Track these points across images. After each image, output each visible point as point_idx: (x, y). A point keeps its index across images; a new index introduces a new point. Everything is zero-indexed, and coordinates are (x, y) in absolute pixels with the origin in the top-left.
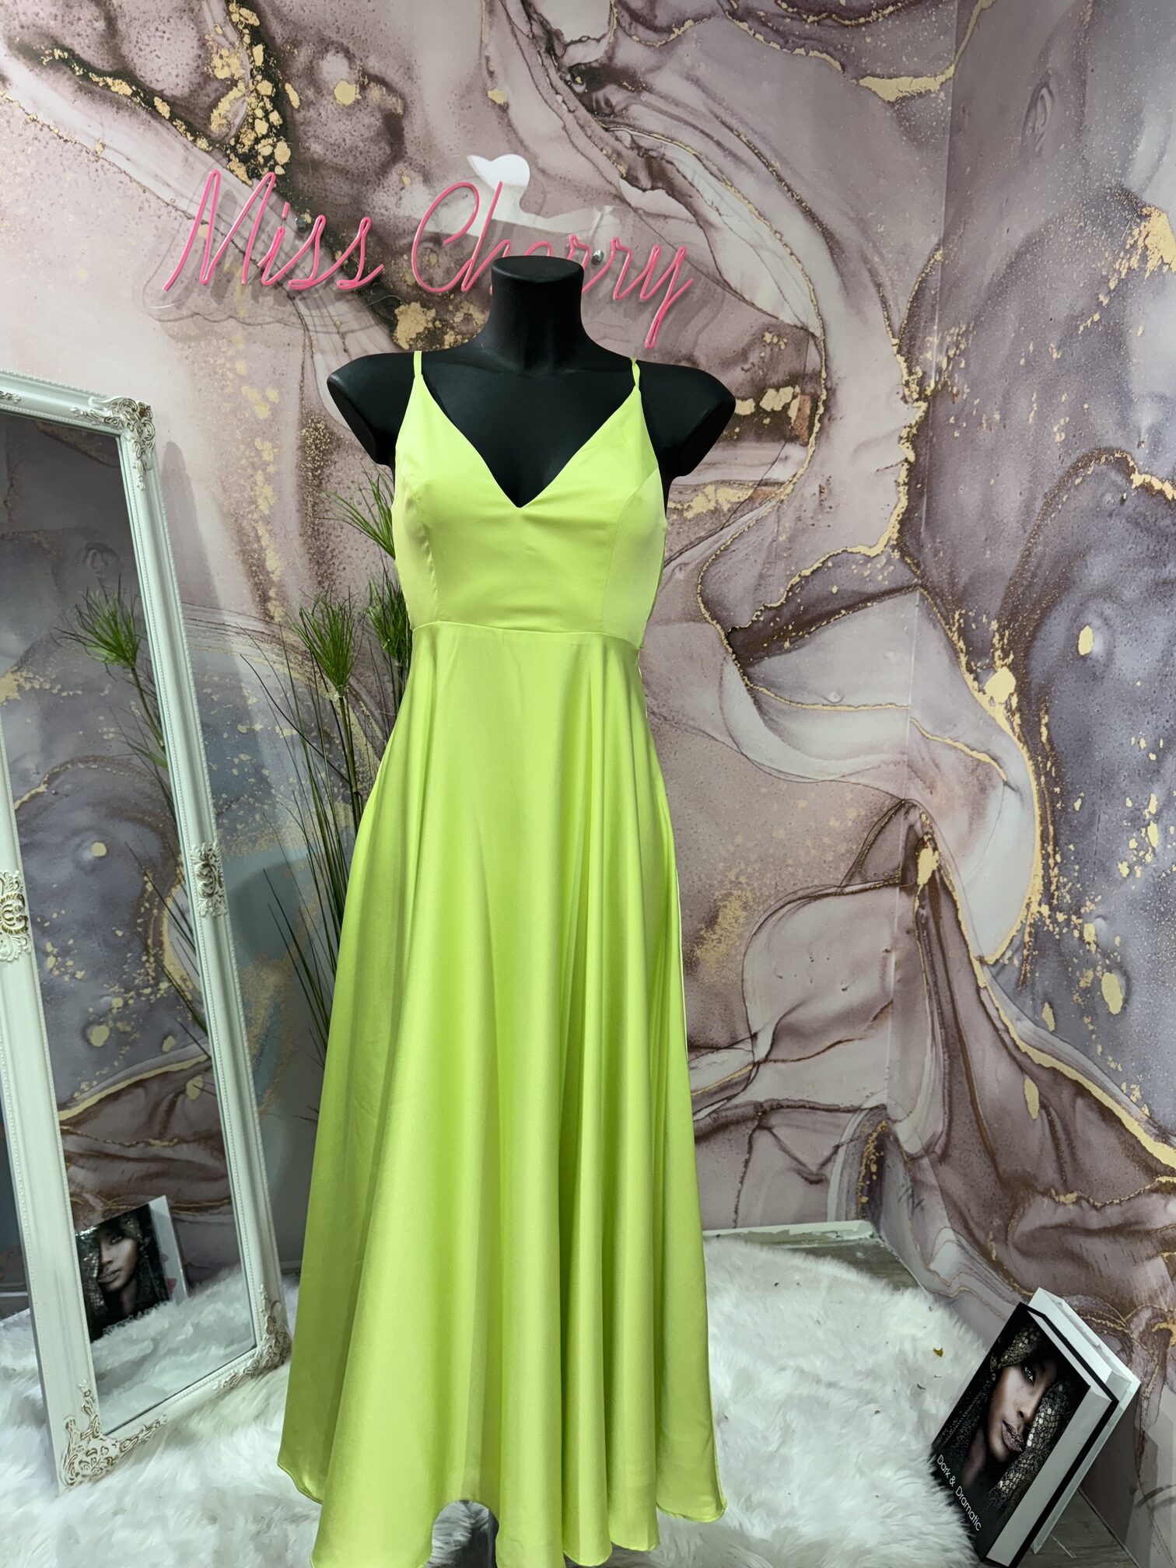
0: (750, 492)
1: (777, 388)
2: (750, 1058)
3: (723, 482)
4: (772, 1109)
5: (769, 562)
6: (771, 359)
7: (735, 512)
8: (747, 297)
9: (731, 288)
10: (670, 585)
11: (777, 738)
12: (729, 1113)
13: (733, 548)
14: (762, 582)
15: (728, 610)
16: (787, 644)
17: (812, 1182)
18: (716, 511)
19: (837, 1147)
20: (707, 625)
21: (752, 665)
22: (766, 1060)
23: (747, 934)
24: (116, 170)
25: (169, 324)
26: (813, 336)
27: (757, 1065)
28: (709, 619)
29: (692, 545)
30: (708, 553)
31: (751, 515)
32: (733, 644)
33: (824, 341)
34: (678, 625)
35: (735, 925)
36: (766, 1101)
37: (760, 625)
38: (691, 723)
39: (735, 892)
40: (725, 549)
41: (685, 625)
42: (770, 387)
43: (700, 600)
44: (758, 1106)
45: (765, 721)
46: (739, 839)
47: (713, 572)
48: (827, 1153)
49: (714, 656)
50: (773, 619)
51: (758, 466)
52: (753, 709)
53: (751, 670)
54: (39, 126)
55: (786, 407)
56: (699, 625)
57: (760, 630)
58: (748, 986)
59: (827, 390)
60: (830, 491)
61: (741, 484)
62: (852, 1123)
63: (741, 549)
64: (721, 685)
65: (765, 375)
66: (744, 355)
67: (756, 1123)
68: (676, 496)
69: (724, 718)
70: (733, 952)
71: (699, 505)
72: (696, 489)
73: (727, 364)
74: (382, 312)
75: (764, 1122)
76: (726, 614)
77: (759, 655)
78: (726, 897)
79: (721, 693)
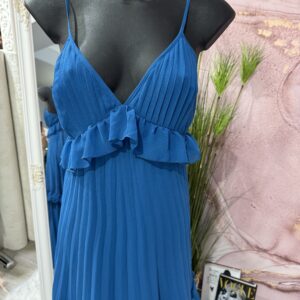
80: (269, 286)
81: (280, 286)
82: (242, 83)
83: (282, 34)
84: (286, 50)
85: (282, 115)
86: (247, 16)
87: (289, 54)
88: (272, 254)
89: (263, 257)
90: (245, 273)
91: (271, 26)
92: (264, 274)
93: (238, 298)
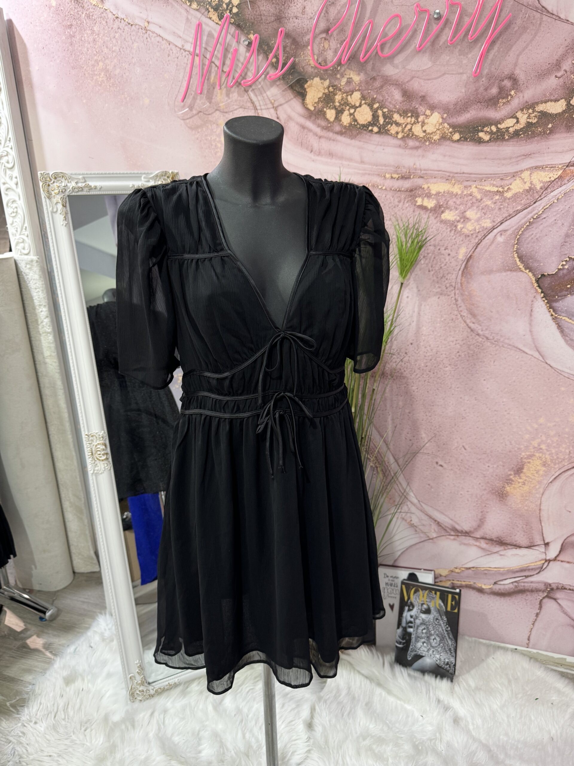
0: (560, 173)
2: (543, 556)
3: (537, 168)
4: (558, 588)
7: (546, 189)
9: (548, 12)
10: (493, 246)
12: (526, 584)
13: (544, 216)
14: (568, 240)
15: (538, 262)
18: (530, 190)
20: (521, 273)
21: (557, 301)
22: (555, 559)
23: (545, 482)
24: (155, 35)
25: (188, 121)
27: (548, 561)
28: (523, 269)
29: (511, 217)
30: (523, 221)
31: (560, 189)
32: (541, 285)
34: (498, 274)
35: (536, 475)
36: (554, 583)
37: (565, 271)
38: (507, 341)
39: (537, 455)
40: (537, 218)
41: (504, 274)
43: (516, 255)
44: (547, 585)
45: (566, 341)
46: (542, 420)
47: (527, 234)
49: (527, 295)
51: (567, 151)
52: (557, 333)
53: (555, 305)
54: (119, 20)
56: (515, 273)
57: (565, 275)
58: (544, 514)
61: (552, 167)
63: (551, 217)
64: (531, 315)
66: (558, 65)
67: (546, 594)
68: (498, 182)
69: (533, 339)
70: (534, 491)
71: (517, 186)
72: (514, 175)
73: (542, 75)
74: (297, 88)
75: (551, 595)
76: (536, 265)
77: (564, 293)
78: (531, 456)
79: (531, 320)
80: (480, 591)
81: (497, 588)
82: (401, 280)
83: (451, 203)
84: (460, 226)
85: (465, 322)
86: (398, 179)
87: (465, 231)
88: (478, 537)
89: (465, 544)
90: (441, 576)
91: (433, 192)
92: (470, 571)
93: (434, 614)
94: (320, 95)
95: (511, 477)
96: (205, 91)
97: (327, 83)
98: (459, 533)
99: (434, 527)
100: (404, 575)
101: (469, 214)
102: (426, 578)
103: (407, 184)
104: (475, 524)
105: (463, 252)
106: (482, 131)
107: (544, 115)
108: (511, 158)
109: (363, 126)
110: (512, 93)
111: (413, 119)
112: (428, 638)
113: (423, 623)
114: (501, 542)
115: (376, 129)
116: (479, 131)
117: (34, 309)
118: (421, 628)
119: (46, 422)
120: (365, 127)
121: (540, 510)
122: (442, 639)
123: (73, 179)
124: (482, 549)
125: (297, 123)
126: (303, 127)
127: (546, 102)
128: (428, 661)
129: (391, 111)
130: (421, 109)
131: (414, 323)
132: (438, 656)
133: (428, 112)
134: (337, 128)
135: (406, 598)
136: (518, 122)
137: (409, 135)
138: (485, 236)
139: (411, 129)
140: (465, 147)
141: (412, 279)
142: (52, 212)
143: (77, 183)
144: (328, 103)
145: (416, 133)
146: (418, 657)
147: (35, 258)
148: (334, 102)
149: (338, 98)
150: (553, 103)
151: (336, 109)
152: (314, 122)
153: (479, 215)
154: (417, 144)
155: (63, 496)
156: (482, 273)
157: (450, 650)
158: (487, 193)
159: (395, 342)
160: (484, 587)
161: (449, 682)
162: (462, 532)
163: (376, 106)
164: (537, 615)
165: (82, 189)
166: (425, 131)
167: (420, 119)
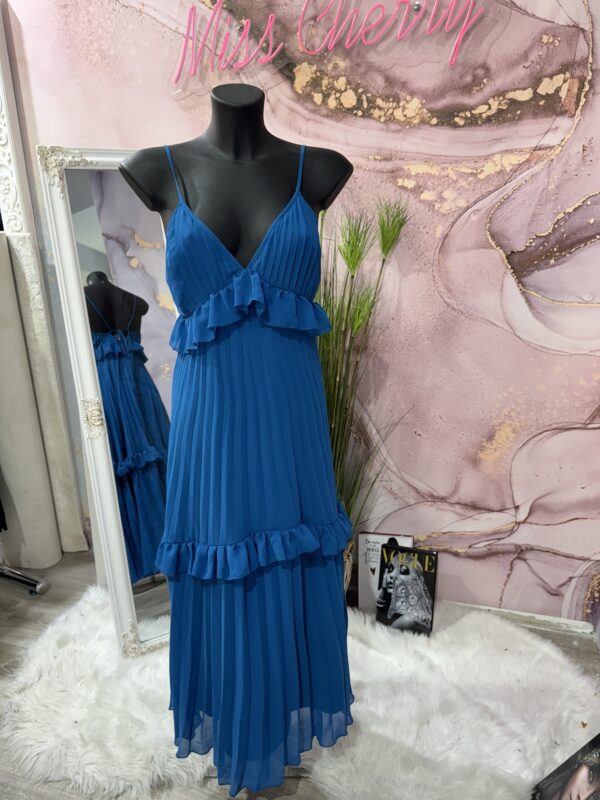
0: (527, 156)
1: (551, 77)
2: (514, 519)
3: (507, 151)
4: (527, 550)
5: (540, 204)
6: (547, 56)
7: (515, 171)
8: (529, 11)
9: (516, 6)
10: (468, 224)
11: (541, 325)
12: (499, 547)
13: (513, 196)
14: (535, 219)
15: (509, 240)
16: (552, 261)
17: (552, 594)
18: (501, 172)
19: (571, 579)
20: (493, 250)
21: (525, 276)
22: (524, 522)
23: (515, 448)
24: (150, 17)
25: (181, 102)
26: (583, 30)
27: (519, 524)
28: (495, 246)
29: (483, 197)
30: (495, 201)
31: (528, 172)
32: (511, 262)
33: (592, 33)
34: (472, 251)
35: (507, 442)
36: (523, 545)
37: (532, 248)
38: (480, 315)
39: (508, 422)
40: (508, 198)
41: (478, 251)
42: (545, 77)
43: (488, 233)
44: (518, 547)
45: (534, 314)
46: (511, 390)
47: (498, 213)
48: (564, 580)
49: (498, 271)
50: (542, 244)
51: (533, 137)
52: (526, 307)
53: (524, 280)
55: (558, 90)
56: (486, 251)
57: (532, 252)
58: (515, 479)
59: (592, 71)
60: (592, 149)
61: (521, 151)
62: (582, 567)
63: (519, 197)
64: (502, 290)
65: (542, 68)
66: (525, 56)
67: (516, 556)
68: (472, 164)
69: (504, 313)
70: (505, 457)
71: (489, 169)
72: (487, 158)
73: (512, 65)
74: (287, 72)
75: (522, 556)
76: (507, 242)
77: (531, 269)
78: (501, 424)
79: (502, 295)
80: (456, 554)
81: (471, 551)
82: (383, 256)
83: (429, 184)
84: (437, 206)
85: (442, 297)
86: (380, 161)
87: (442, 210)
88: (453, 502)
89: (441, 510)
90: (419, 541)
91: (413, 173)
92: (446, 536)
93: (413, 574)
94: (308, 79)
95: (484, 444)
96: (198, 73)
97: (314, 68)
98: (436, 499)
99: (413, 493)
100: (385, 540)
101: (446, 194)
102: (405, 542)
103: (389, 166)
104: (450, 490)
105: (440, 231)
106: (457, 116)
107: (513, 102)
108: (483, 142)
109: (348, 109)
110: (485, 81)
111: (395, 104)
112: (407, 597)
113: (403, 584)
114: (475, 507)
115: (360, 113)
116: (454, 116)
117: (26, 286)
118: (400, 589)
119: (36, 401)
120: (350, 111)
121: (510, 474)
122: (420, 597)
123: (70, 154)
124: (459, 514)
125: (286, 106)
126: (292, 110)
127: (515, 90)
128: (407, 618)
129: (373, 96)
130: (402, 95)
131: (396, 299)
132: (416, 614)
133: (408, 98)
134: (324, 112)
135: (386, 560)
136: (490, 108)
137: (391, 119)
138: (460, 215)
139: (392, 114)
140: (442, 131)
141: (393, 256)
142: (49, 185)
143: (73, 157)
144: (315, 87)
145: (397, 117)
146: (398, 616)
147: (28, 234)
148: (321, 86)
149: (325, 82)
150: (521, 91)
151: (323, 93)
152: (303, 106)
153: (455, 195)
154: (398, 127)
155: (52, 474)
156: (457, 251)
157: (427, 608)
158: (462, 175)
159: (377, 318)
160: (460, 551)
161: (426, 637)
162: (438, 498)
163: (360, 91)
164: (509, 576)
165: (78, 163)
166: (405, 116)
167: (401, 104)
